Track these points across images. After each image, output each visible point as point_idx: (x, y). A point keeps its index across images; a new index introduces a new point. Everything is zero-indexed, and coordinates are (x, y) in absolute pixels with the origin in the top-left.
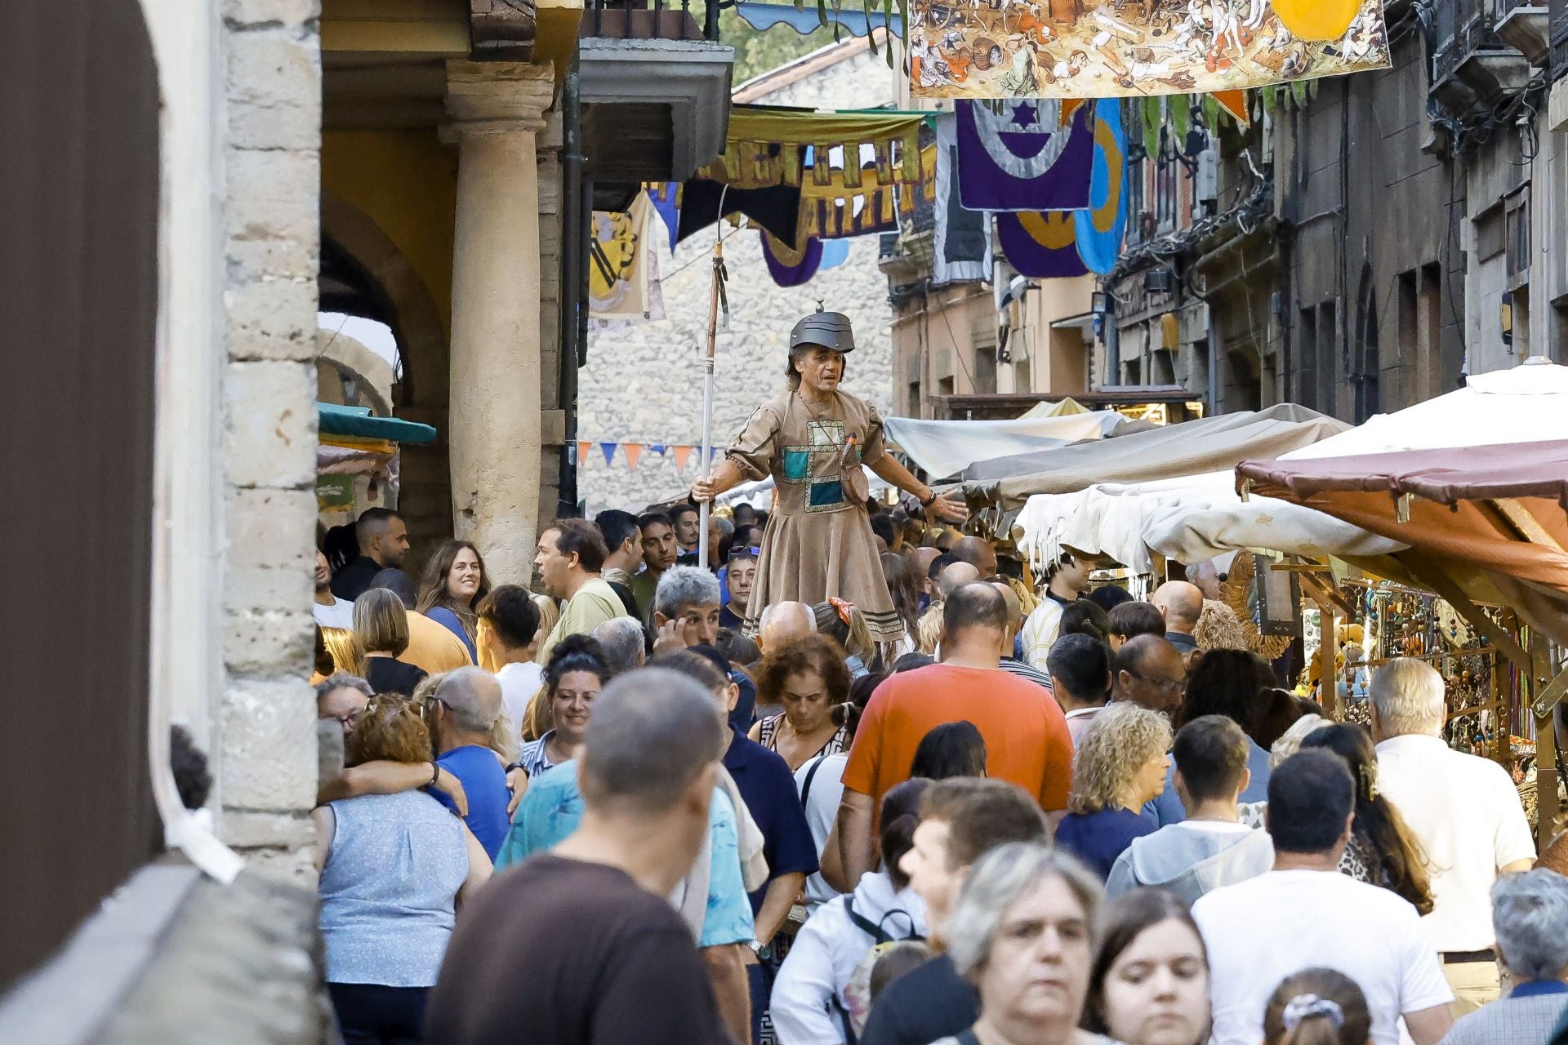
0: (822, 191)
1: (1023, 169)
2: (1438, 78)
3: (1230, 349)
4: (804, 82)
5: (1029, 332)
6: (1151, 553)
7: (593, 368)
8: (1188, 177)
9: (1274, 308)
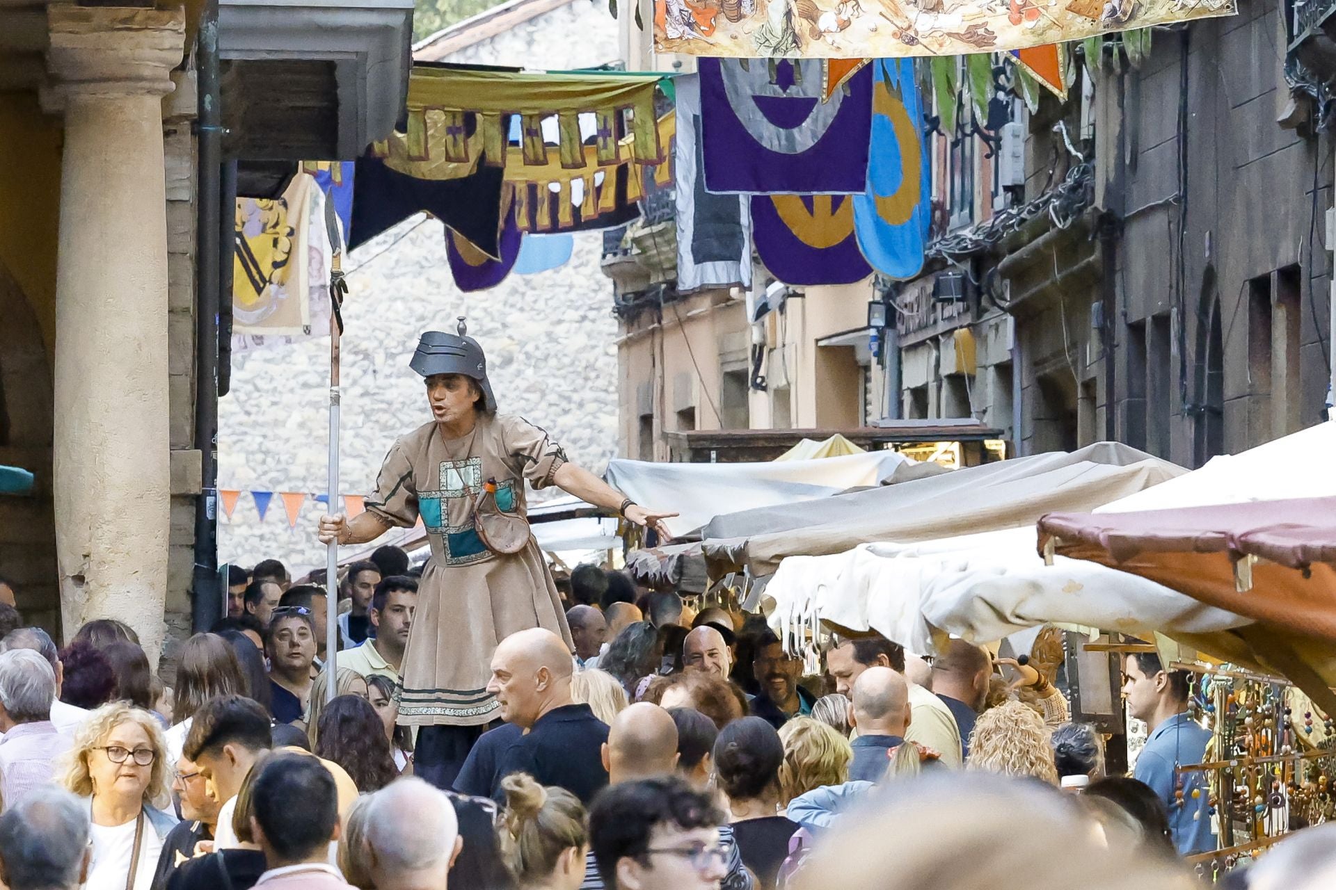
0: (534, 173)
1: (783, 142)
2: (1300, 33)
3: (1041, 373)
4: (508, 36)
5: (789, 351)
6: (933, 630)
7: (243, 397)
8: (988, 157)
9: (1094, 323)
